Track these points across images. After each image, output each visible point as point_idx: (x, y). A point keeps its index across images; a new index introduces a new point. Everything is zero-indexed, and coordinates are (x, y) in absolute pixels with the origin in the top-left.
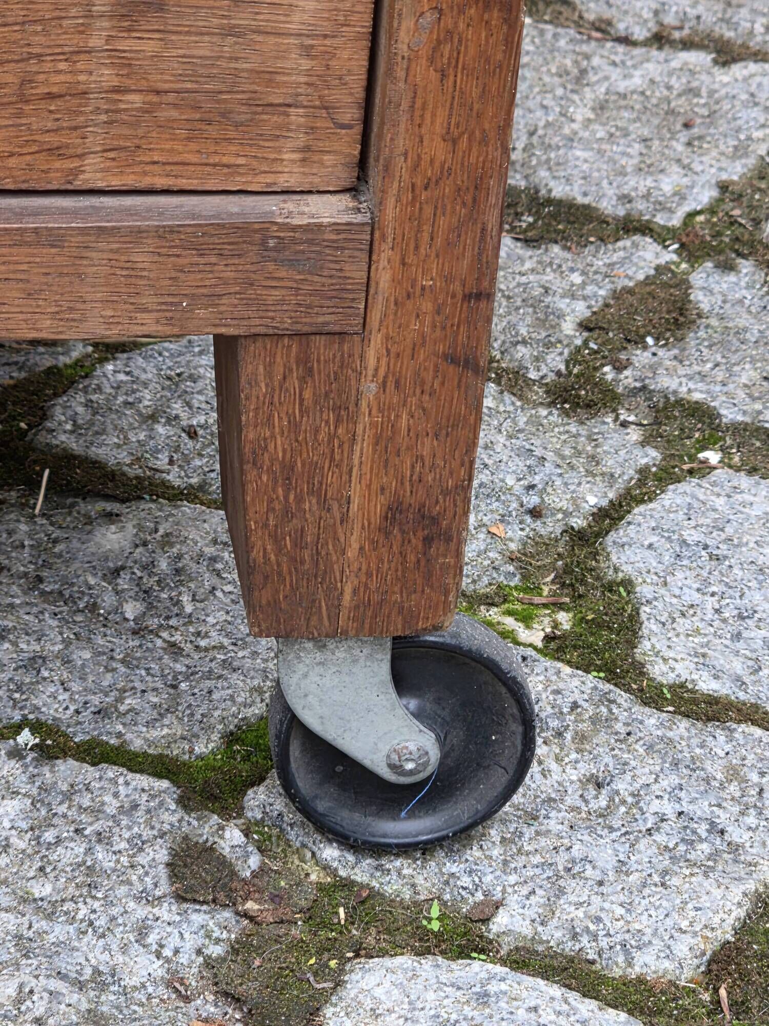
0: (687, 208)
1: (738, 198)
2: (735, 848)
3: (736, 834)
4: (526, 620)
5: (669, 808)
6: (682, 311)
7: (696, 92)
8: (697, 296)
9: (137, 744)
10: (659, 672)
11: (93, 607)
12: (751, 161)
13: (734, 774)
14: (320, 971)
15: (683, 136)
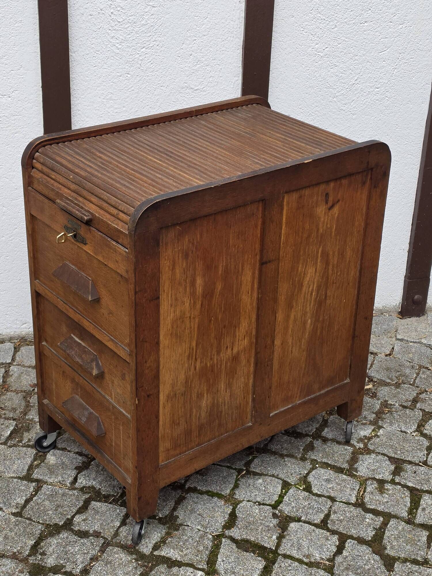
0: (313, 431)
1: (318, 429)
2: (323, 510)
3: (323, 509)
4: (301, 486)
5: (316, 506)
6: (313, 447)
8: (315, 445)
9: (267, 503)
10: (314, 492)
11: (260, 489)
13: (322, 502)
14: (287, 524)
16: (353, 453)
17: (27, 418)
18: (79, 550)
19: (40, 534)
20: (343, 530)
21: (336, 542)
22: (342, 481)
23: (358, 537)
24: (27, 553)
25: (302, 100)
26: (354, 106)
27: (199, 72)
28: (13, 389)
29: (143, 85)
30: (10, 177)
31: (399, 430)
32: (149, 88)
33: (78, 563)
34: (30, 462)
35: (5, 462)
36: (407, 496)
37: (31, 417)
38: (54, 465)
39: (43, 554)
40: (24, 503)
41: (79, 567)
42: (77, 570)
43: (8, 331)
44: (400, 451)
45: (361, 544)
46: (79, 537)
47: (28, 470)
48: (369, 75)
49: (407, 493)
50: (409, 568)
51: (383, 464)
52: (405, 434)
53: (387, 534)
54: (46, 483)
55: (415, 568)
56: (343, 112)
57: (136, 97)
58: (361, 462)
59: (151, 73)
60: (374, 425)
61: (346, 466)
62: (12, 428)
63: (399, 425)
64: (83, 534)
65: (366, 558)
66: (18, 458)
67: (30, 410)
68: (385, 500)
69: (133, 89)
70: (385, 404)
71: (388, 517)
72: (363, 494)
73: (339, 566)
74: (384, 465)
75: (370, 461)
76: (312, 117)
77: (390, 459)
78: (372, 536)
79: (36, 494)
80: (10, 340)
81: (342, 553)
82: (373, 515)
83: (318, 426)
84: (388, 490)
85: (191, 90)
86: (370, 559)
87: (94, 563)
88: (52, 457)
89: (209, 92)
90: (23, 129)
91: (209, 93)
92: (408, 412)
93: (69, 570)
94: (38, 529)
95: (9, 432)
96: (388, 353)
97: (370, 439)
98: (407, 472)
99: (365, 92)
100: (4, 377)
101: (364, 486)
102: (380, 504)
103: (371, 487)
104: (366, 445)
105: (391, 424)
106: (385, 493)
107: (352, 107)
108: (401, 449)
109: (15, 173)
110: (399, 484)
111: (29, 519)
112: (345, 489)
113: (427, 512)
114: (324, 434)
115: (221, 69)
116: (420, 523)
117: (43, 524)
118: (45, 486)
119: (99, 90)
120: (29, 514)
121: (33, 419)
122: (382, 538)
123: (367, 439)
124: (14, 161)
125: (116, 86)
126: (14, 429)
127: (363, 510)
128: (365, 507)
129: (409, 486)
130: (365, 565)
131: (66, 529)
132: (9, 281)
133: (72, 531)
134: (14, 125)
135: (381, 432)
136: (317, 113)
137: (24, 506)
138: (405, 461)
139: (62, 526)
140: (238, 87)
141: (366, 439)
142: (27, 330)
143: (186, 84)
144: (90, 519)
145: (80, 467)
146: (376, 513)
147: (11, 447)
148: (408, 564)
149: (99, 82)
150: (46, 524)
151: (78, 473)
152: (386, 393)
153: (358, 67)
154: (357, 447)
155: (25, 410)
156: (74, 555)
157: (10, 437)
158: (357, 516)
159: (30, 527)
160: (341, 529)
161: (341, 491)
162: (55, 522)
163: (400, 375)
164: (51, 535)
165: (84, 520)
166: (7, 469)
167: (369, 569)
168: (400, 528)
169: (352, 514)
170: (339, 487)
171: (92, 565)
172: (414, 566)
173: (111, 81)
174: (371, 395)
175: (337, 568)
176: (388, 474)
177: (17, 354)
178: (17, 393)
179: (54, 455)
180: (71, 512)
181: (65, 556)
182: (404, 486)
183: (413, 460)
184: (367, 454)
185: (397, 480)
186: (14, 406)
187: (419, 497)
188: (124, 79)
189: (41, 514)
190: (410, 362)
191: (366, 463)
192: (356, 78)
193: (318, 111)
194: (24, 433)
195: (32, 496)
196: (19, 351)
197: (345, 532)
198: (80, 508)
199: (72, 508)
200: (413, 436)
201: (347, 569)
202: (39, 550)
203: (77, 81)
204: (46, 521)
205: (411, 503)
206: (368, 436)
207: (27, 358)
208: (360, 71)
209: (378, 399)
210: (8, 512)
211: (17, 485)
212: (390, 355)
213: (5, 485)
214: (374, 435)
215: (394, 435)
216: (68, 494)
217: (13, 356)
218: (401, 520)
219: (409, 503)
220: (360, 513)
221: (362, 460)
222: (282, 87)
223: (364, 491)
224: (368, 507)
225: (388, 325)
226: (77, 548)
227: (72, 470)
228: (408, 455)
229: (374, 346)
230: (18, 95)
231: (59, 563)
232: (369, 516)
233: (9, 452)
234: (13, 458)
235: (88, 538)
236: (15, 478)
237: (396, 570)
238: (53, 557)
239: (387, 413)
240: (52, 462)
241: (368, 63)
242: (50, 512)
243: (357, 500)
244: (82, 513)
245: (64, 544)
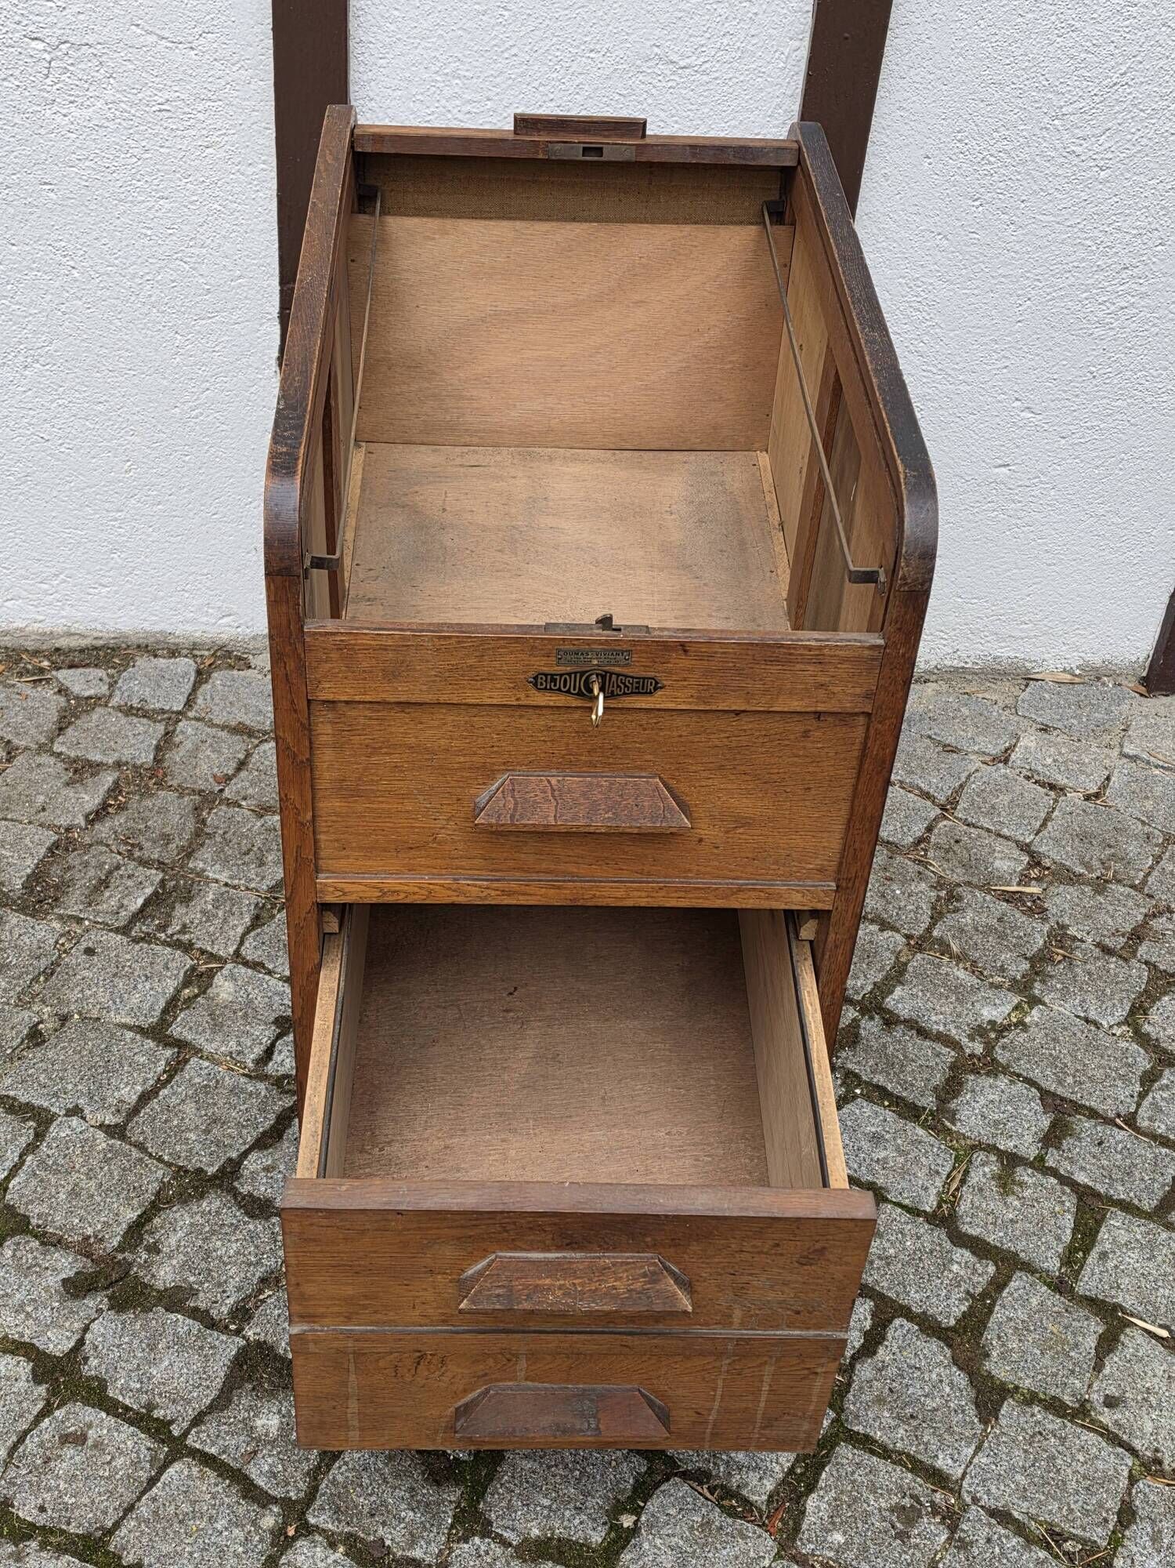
0: (865, 992)
1: (879, 988)
6: (857, 1037)
7: (871, 942)
8: (862, 1032)
12: (884, 973)
15: (866, 961)
16: (953, 1067)
17: (191, 865)
18: (238, 1253)
19: (158, 1194)
20: (890, 1289)
21: (866, 1319)
22: (913, 1142)
23: (924, 1313)
24: (115, 1244)
25: (968, 117)
26: (1107, 145)
27: (696, 18)
28: (175, 783)
29: (542, 44)
30: (193, 260)
31: (1082, 1015)
32: (558, 53)
33: (231, 1287)
34: (172, 990)
35: (116, 980)
36: (1069, 1211)
37: (201, 865)
38: (226, 1007)
39: (154, 1249)
40: (137, 1102)
41: (227, 1301)
42: (223, 1309)
43: (189, 628)
44: (1074, 1077)
45: (928, 1335)
46: (247, 1213)
47: (165, 1011)
48: (1161, 63)
49: (1070, 1202)
50: (1038, 1422)
51: (1024, 1108)
52: (1093, 1028)
53: (998, 1314)
54: (198, 1051)
55: (1053, 1423)
56: (1076, 161)
57: (522, 75)
58: (968, 1097)
59: (567, 12)
60: (1020, 992)
61: (929, 1101)
62: (149, 891)
63: (1084, 1001)
64: (258, 1208)
65: (934, 1376)
66: (146, 976)
67: (202, 845)
68: (1011, 1216)
69: (514, 51)
70: (1060, 936)
71: (1009, 1263)
72: (957, 1189)
73: (861, 1388)
74: (1025, 1112)
75: (991, 1097)
76: (988, 167)
77: (1045, 1095)
78: (959, 1314)
79: (168, 1081)
80: (193, 649)
81: (875, 1353)
82: (974, 1253)
83: (879, 977)
84: (1021, 1184)
85: (671, 66)
86: (941, 1381)
87: (268, 1292)
88: (226, 983)
89: (716, 75)
90: (226, 139)
91: (716, 79)
92: (1112, 966)
93: (203, 1306)
94: (153, 1178)
95: (140, 901)
96: (1095, 790)
97: (1002, 1030)
98: (1079, 1139)
99: (1142, 110)
100: (158, 748)
101: (964, 1167)
102: (994, 1224)
103: (984, 1170)
104: (989, 1048)
105: (1065, 994)
106: (1013, 1193)
107: (1102, 148)
108: (1077, 1071)
109: (204, 251)
110: (1054, 1172)
111: (141, 1147)
112: (915, 1169)
113: (1110, 1264)
114: (890, 1002)
115: (756, 14)
116: (1088, 1293)
117: (169, 1165)
118: (194, 1061)
119: (426, 48)
120: (143, 1132)
121: (204, 871)
122: (983, 1324)
123: (995, 1031)
124: (202, 220)
125: (472, 40)
126: (155, 893)
127: (950, 1237)
128: (957, 1227)
129: (1079, 1184)
130: (926, 1396)
131: (220, 1186)
132: (191, 514)
133: (235, 1193)
134: (204, 125)
135: (1035, 1015)
136: (1005, 156)
137: (135, 1111)
138: (1078, 1108)
139: (215, 1177)
140: (796, 69)
141: (993, 1029)
142: (233, 631)
143: (656, 50)
144: (282, 1167)
145: (286, 1019)
146: (980, 1248)
147: (138, 943)
148: (1036, 1409)
149: (425, 25)
150: (176, 1166)
151: (279, 1037)
152: (1067, 906)
153: (1133, 37)
154: (968, 1051)
155: (191, 843)
156: (225, 1264)
157: (140, 915)
158: (931, 1252)
159: (139, 1169)
160: (885, 1284)
161: (904, 1172)
162: (198, 1165)
163: (1113, 855)
164: (184, 1199)
165: (267, 1169)
166: (115, 1003)
167: (935, 1410)
168: (1034, 1301)
169: (918, 1245)
170: (902, 1160)
171: (261, 1297)
172: (1051, 1417)
173: (458, 26)
174: (1029, 904)
175: (854, 1396)
176: (1031, 1141)
177: (201, 690)
178: (181, 796)
179: (233, 977)
180: (241, 1141)
181: (203, 1265)
182: (1066, 1181)
183: (1101, 1108)
184: (988, 1074)
185: (1050, 1162)
186: (167, 830)
187: (1098, 1217)
188: (493, 21)
189: (170, 1137)
190: (1143, 823)
191: (982, 1101)
192: (1124, 69)
193: (1005, 151)
194: (177, 905)
195: (161, 1084)
196: (206, 682)
197: (892, 1294)
198: (264, 1134)
199: (245, 1131)
200: (1114, 1035)
201: (880, 1400)
202: (146, 1236)
203: (369, 17)
204: (179, 1157)
205: (1075, 1231)
206: (999, 1021)
207: (222, 704)
208: (1137, 48)
209: (1045, 920)
210: (93, 1123)
211: (130, 1049)
212: (1097, 795)
213: (103, 1046)
214: (1015, 1020)
215: (1065, 1029)
216: (243, 1091)
217: (190, 695)
218: (1039, 1279)
219: (1068, 1232)
220: (940, 1245)
221: (973, 1091)
222: (918, 79)
223: (963, 1182)
224: (965, 1228)
225: (1108, 712)
226: (234, 1246)
227: (266, 1024)
228: (1092, 1090)
229: (1062, 769)
230: (215, 45)
231: (185, 1281)
232: (963, 1255)
233: (128, 957)
234: (136, 974)
235: (267, 1219)
236: (130, 1028)
237: (1003, 1422)
238: (174, 1262)
239: (1060, 962)
240: (223, 995)
241: (1164, 29)
242: (192, 1136)
243: (939, 1206)
244: (266, 1147)
245: (207, 1229)
